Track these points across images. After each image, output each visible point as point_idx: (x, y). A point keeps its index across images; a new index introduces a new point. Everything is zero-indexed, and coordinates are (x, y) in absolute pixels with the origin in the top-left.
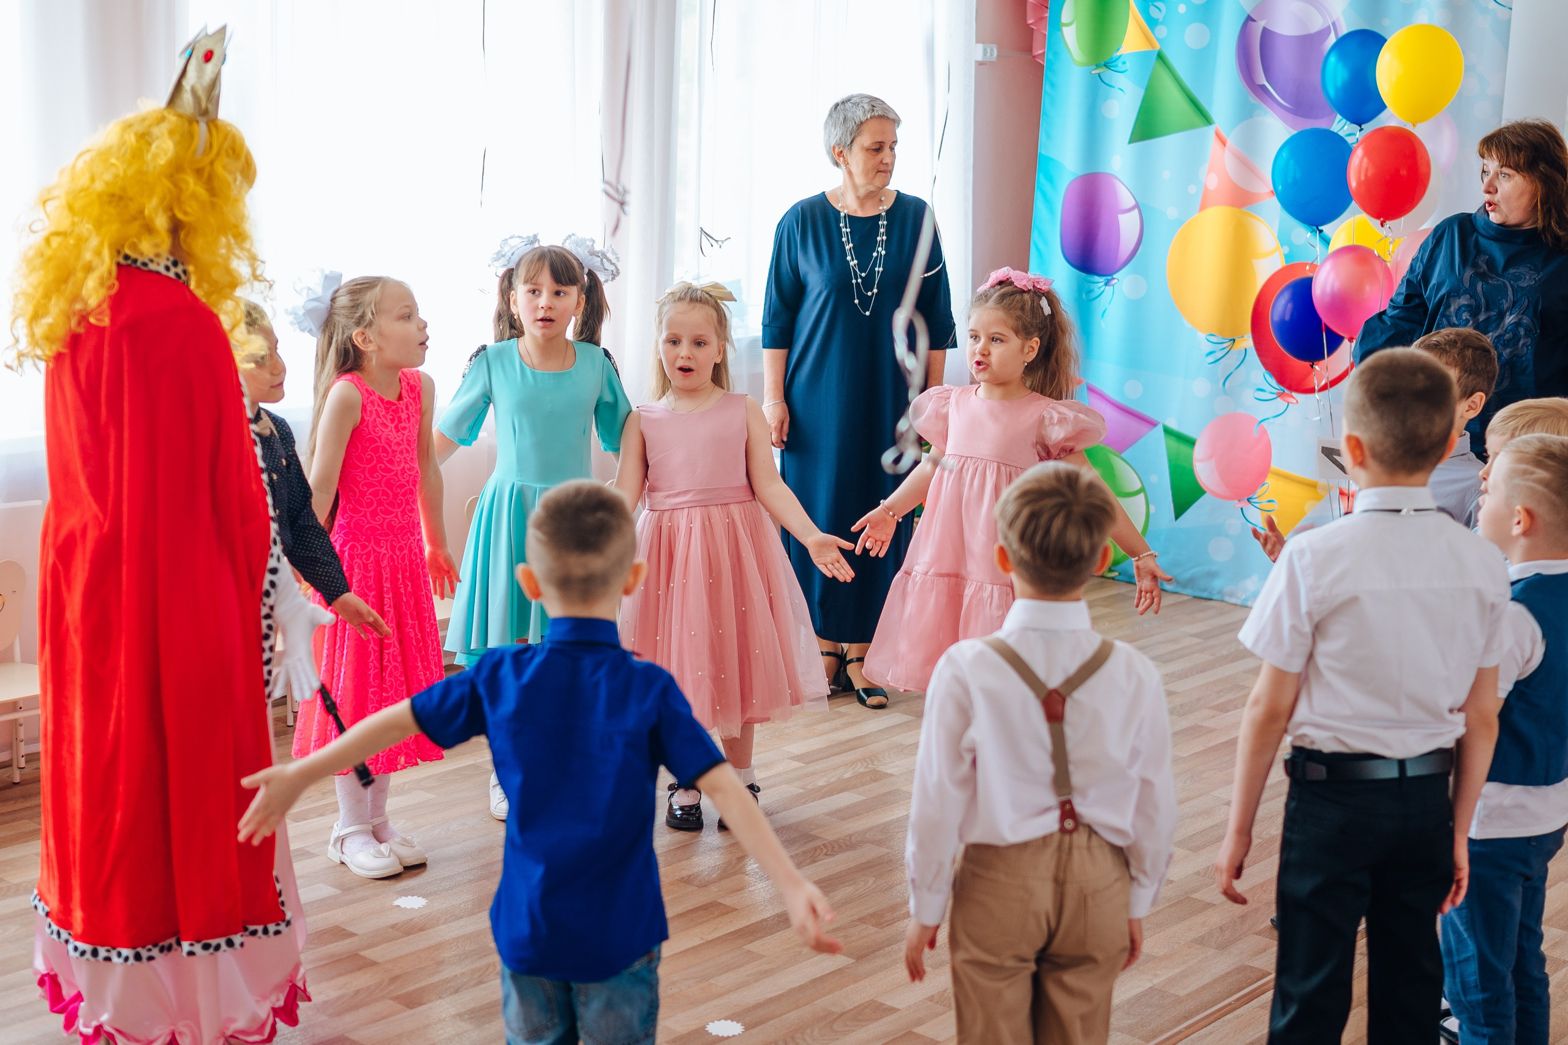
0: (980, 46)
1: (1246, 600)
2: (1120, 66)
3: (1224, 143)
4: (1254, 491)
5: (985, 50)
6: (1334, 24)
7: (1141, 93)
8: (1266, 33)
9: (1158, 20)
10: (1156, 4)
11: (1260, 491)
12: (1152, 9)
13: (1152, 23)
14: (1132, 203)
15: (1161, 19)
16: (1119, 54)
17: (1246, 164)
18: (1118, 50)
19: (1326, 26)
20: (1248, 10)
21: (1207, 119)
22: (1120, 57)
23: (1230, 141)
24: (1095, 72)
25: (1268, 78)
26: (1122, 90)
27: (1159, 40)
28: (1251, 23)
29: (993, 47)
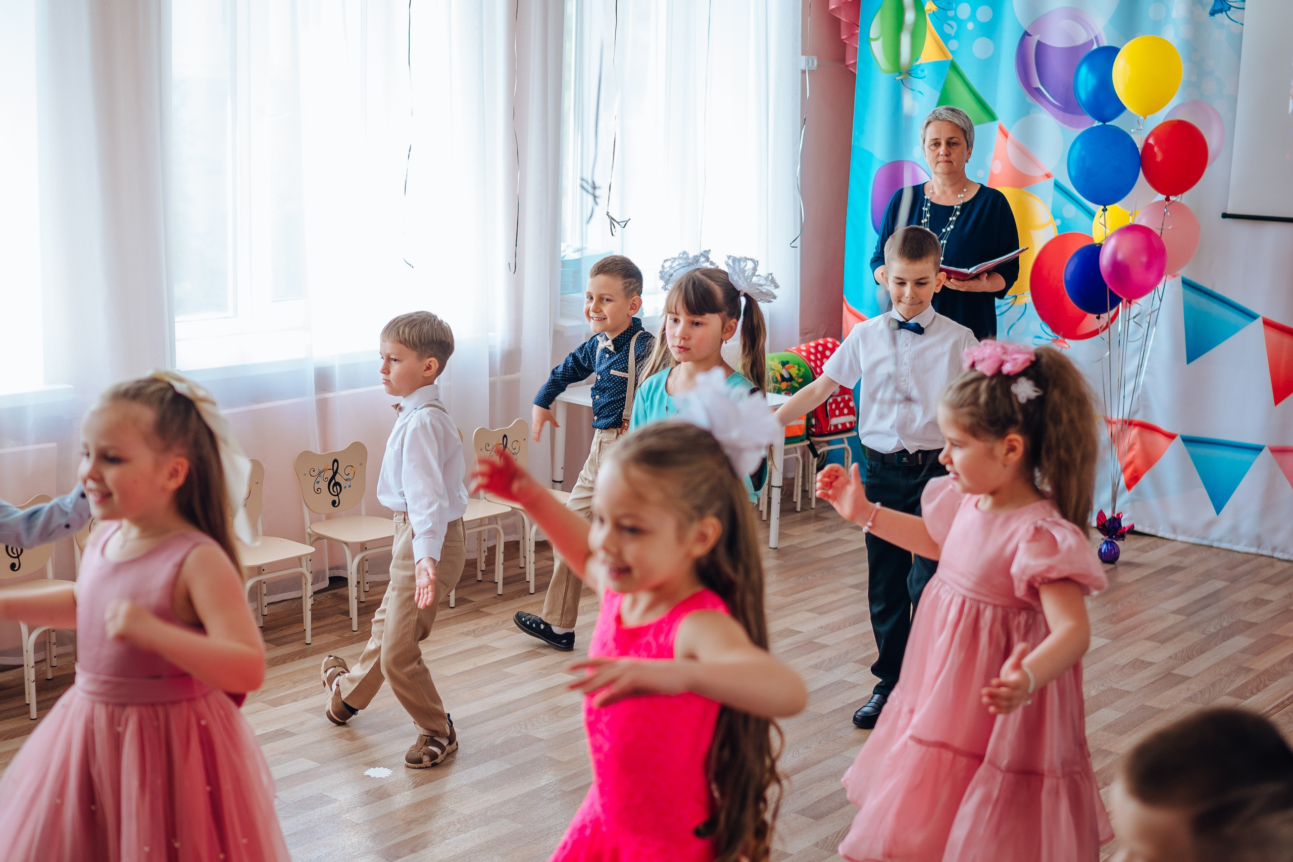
0: (804, 57)
2: (920, 74)
3: (1006, 136)
5: (807, 59)
6: (1096, 38)
7: (937, 95)
8: (1040, 47)
9: (951, 35)
10: (949, 22)
12: (946, 27)
13: (946, 38)
15: (953, 35)
16: (918, 63)
17: (1025, 153)
18: (918, 60)
19: (1089, 39)
20: (1025, 27)
21: (992, 117)
22: (920, 65)
23: (1011, 134)
24: (898, 78)
25: (1042, 82)
26: (920, 92)
27: (951, 52)
28: (1027, 37)
29: (814, 58)
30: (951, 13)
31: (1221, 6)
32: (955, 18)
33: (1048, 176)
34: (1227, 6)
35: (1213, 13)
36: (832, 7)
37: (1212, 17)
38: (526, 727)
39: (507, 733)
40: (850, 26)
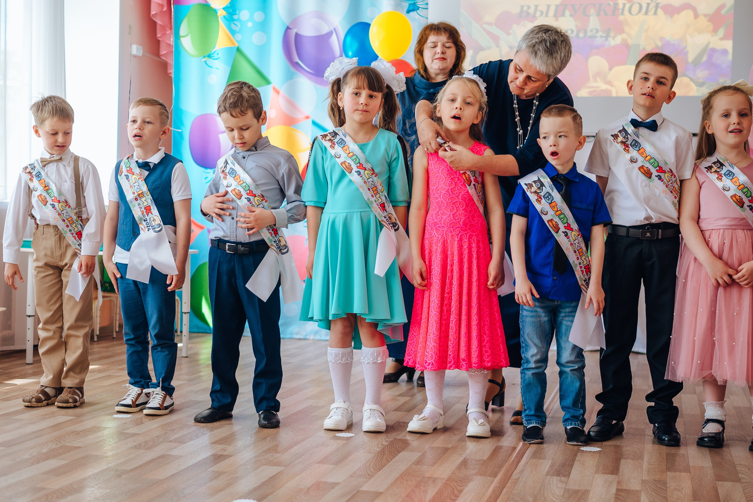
1: (306, 335)
2: (216, 56)
3: (278, 92)
5: (137, 48)
6: (335, 29)
7: (228, 69)
8: (297, 35)
9: (236, 31)
12: (232, 25)
13: (233, 32)
15: (238, 31)
16: (215, 50)
17: (291, 103)
18: (214, 48)
19: (330, 30)
20: (287, 23)
21: (267, 82)
23: (282, 92)
24: (202, 60)
25: (300, 59)
26: (217, 68)
27: (237, 41)
28: (289, 30)
29: (141, 48)
30: (235, 17)
31: (413, 8)
32: (238, 20)
33: (307, 117)
34: (417, 8)
35: (408, 12)
36: (153, 12)
37: (408, 15)
38: (60, 442)
39: (47, 447)
40: (163, 28)
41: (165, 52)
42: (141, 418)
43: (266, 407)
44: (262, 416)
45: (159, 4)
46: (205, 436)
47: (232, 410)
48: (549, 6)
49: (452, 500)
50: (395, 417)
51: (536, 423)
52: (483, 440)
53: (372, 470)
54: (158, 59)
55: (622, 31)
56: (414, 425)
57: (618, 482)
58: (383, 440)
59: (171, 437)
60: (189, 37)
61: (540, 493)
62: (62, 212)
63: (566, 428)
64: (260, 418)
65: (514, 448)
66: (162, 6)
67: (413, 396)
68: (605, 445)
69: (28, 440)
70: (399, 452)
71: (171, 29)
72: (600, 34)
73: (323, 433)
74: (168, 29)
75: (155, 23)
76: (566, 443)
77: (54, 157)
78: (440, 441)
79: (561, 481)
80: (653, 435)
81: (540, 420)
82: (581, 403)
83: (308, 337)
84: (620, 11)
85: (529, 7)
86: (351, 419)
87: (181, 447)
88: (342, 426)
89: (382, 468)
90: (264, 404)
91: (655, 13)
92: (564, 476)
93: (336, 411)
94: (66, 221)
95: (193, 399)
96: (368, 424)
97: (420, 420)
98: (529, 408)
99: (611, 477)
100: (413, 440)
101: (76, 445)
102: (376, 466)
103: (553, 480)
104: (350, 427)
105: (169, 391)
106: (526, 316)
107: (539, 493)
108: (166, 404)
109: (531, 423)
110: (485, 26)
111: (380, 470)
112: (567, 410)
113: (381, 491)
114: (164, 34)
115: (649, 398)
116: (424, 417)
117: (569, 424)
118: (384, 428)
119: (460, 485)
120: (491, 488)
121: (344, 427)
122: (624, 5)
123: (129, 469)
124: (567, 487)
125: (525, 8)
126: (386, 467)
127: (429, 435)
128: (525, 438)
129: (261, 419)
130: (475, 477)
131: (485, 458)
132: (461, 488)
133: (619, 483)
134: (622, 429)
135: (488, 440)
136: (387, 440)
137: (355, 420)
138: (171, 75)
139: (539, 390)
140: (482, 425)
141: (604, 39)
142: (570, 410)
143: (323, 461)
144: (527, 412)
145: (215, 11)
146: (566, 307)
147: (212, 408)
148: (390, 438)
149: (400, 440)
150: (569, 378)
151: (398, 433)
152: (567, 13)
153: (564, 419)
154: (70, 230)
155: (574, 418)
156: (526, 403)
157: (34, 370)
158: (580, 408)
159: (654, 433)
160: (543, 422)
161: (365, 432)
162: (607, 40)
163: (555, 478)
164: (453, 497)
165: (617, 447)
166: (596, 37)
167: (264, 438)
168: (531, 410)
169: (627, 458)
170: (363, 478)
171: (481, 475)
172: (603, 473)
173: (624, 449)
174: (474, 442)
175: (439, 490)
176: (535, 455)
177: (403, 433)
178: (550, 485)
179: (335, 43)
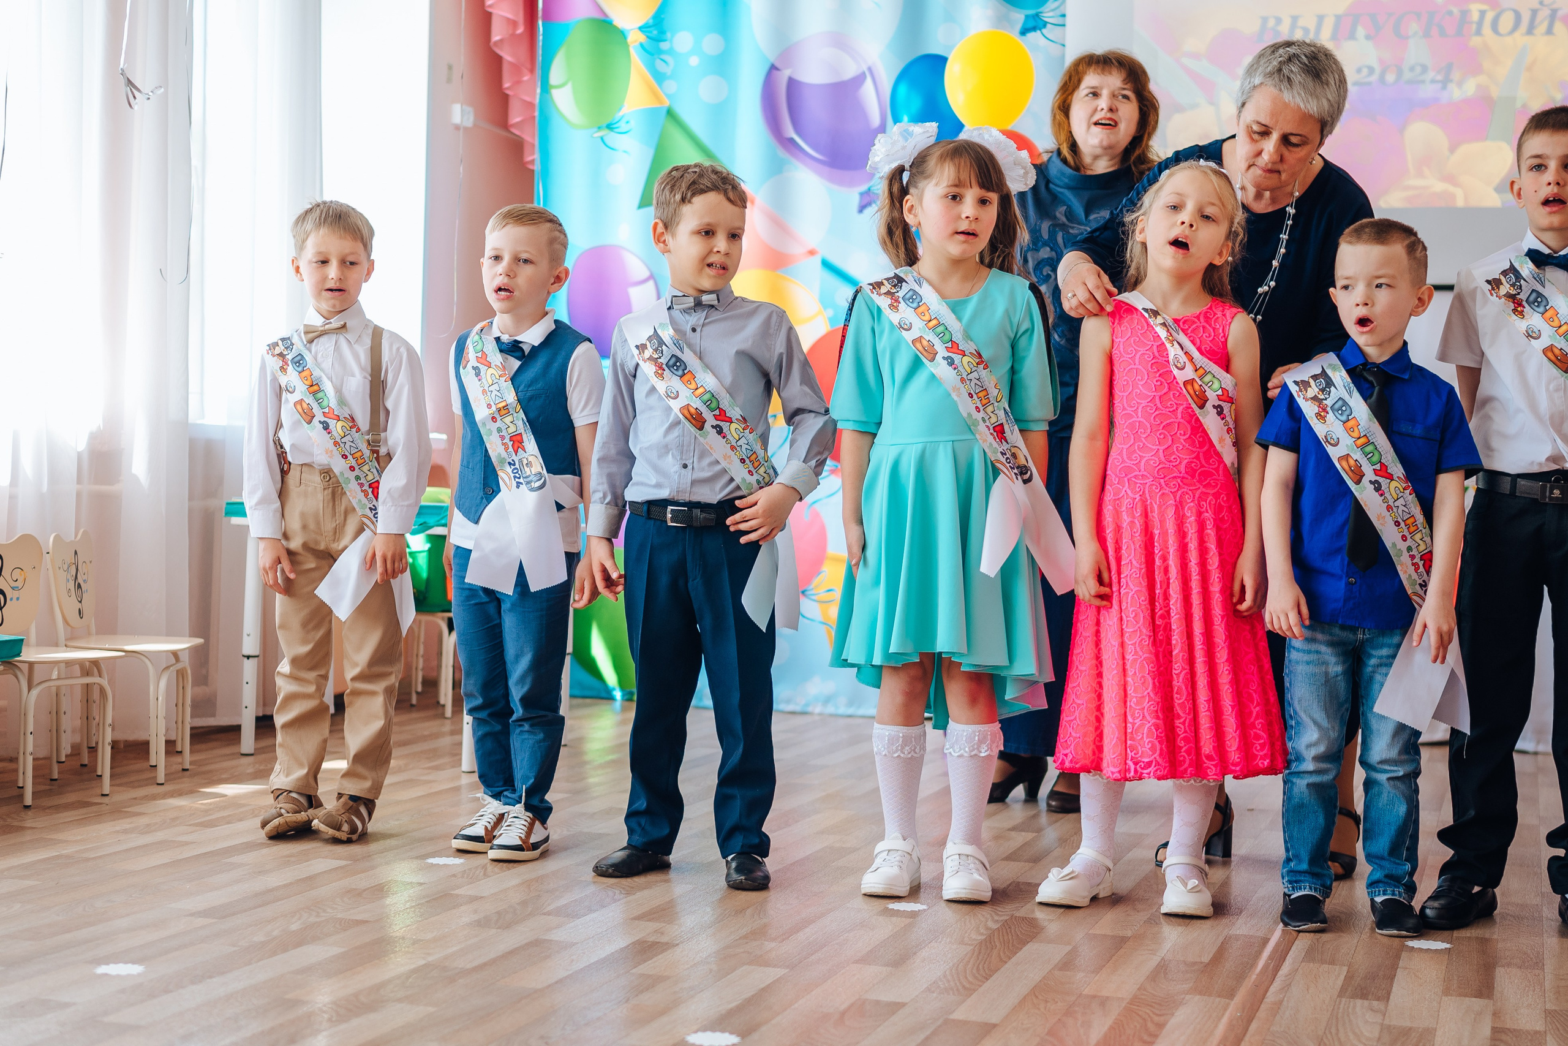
1: (807, 705)
2: (623, 126)
4: (809, 581)
5: (462, 111)
6: (870, 69)
7: (649, 154)
8: (792, 83)
9: (665, 74)
10: (663, 57)
11: (816, 581)
12: (658, 63)
13: (659, 77)
14: (647, 274)
15: (669, 73)
18: (620, 110)
19: (859, 72)
20: (772, 58)
22: (622, 117)
23: (760, 199)
24: (596, 135)
25: (798, 131)
26: (625, 152)
27: (668, 96)
28: (775, 72)
29: (470, 110)
30: (664, 46)
31: (1033, 25)
32: (671, 52)
33: (812, 253)
34: (1042, 23)
35: (1024, 32)
36: (496, 37)
37: (1023, 37)
38: (324, 911)
39: (299, 919)
40: (517, 69)
41: (518, 120)
42: (484, 867)
43: (742, 846)
44: (734, 865)
45: (508, 19)
46: (618, 903)
47: (670, 853)
48: (1321, 19)
49: (1145, 1042)
50: (1010, 872)
51: (1311, 888)
52: (1199, 922)
53: (970, 979)
54: (504, 133)
55: (1477, 70)
56: (1051, 888)
57: (1494, 1014)
58: (987, 919)
59: (549, 905)
60: (568, 89)
61: (1331, 1033)
62: (343, 440)
63: (1372, 900)
64: (729, 868)
65: (1265, 941)
66: (514, 24)
67: (1039, 830)
68: (1458, 938)
69: (260, 906)
70: (1024, 943)
71: (532, 70)
72: (1431, 74)
73: (860, 903)
74: (525, 71)
75: (499, 59)
76: (1373, 930)
77: (331, 323)
78: (1107, 922)
79: (1372, 1010)
80: (1560, 919)
81: (1319, 882)
82: (1408, 849)
83: (810, 709)
84: (1474, 27)
85: (1279, 21)
86: (917, 875)
87: (572, 924)
88: (900, 889)
89: (991, 976)
90: (738, 841)
91: (1549, 31)
92: (1378, 999)
93: (887, 858)
94: (350, 457)
95: (586, 830)
96: (955, 885)
97: (1063, 879)
98: (1297, 856)
99: (1477, 1003)
100: (1051, 921)
101: (359, 917)
102: (978, 969)
103: (1354, 1007)
104: (915, 892)
105: (540, 812)
106: (1297, 662)
107: (1327, 1032)
108: (533, 839)
109: (1300, 889)
110: (1185, 61)
111: (987, 979)
112: (1377, 861)
113: (994, 1021)
114: (518, 82)
115: (1554, 839)
116: (1072, 872)
117: (1379, 891)
118: (987, 895)
119: (1158, 1012)
120: (1225, 1020)
121: (903, 889)
122: (1483, 13)
123: (469, 966)
124: (1387, 1022)
125: (1271, 23)
126: (999, 973)
127: (1083, 910)
128: (1286, 920)
129: (732, 871)
130: (1188, 997)
131: (1206, 959)
132: (1162, 1019)
133: (1496, 1014)
134: (1492, 904)
135: (1208, 923)
136: (996, 918)
137: (925, 878)
138: (530, 167)
139: (1321, 820)
140: (1192, 890)
141: (1439, 85)
142: (1383, 863)
143: (866, 959)
144: (1292, 864)
145: (621, 34)
146: (1382, 646)
147: (630, 846)
148: (1001, 916)
149: (1024, 919)
150: (1385, 796)
151: (1017, 905)
152: (1361, 32)
153: (1370, 881)
154: (357, 478)
155: (1392, 879)
156: (1291, 846)
157: (257, 766)
158: (1405, 860)
159: (1561, 914)
160: (1327, 888)
161: (948, 901)
162: (1444, 87)
163: (1359, 1002)
164: (1146, 1037)
165: (1484, 941)
166: (1423, 82)
167: (740, 911)
168: (1300, 861)
169: (1509, 965)
170: (954, 994)
171: (1201, 993)
172: (1460, 995)
173: (1500, 945)
174: (1179, 925)
175: (1115, 1023)
176: (1310, 955)
177: (1028, 906)
178: (1348, 1015)
179: (871, 100)
